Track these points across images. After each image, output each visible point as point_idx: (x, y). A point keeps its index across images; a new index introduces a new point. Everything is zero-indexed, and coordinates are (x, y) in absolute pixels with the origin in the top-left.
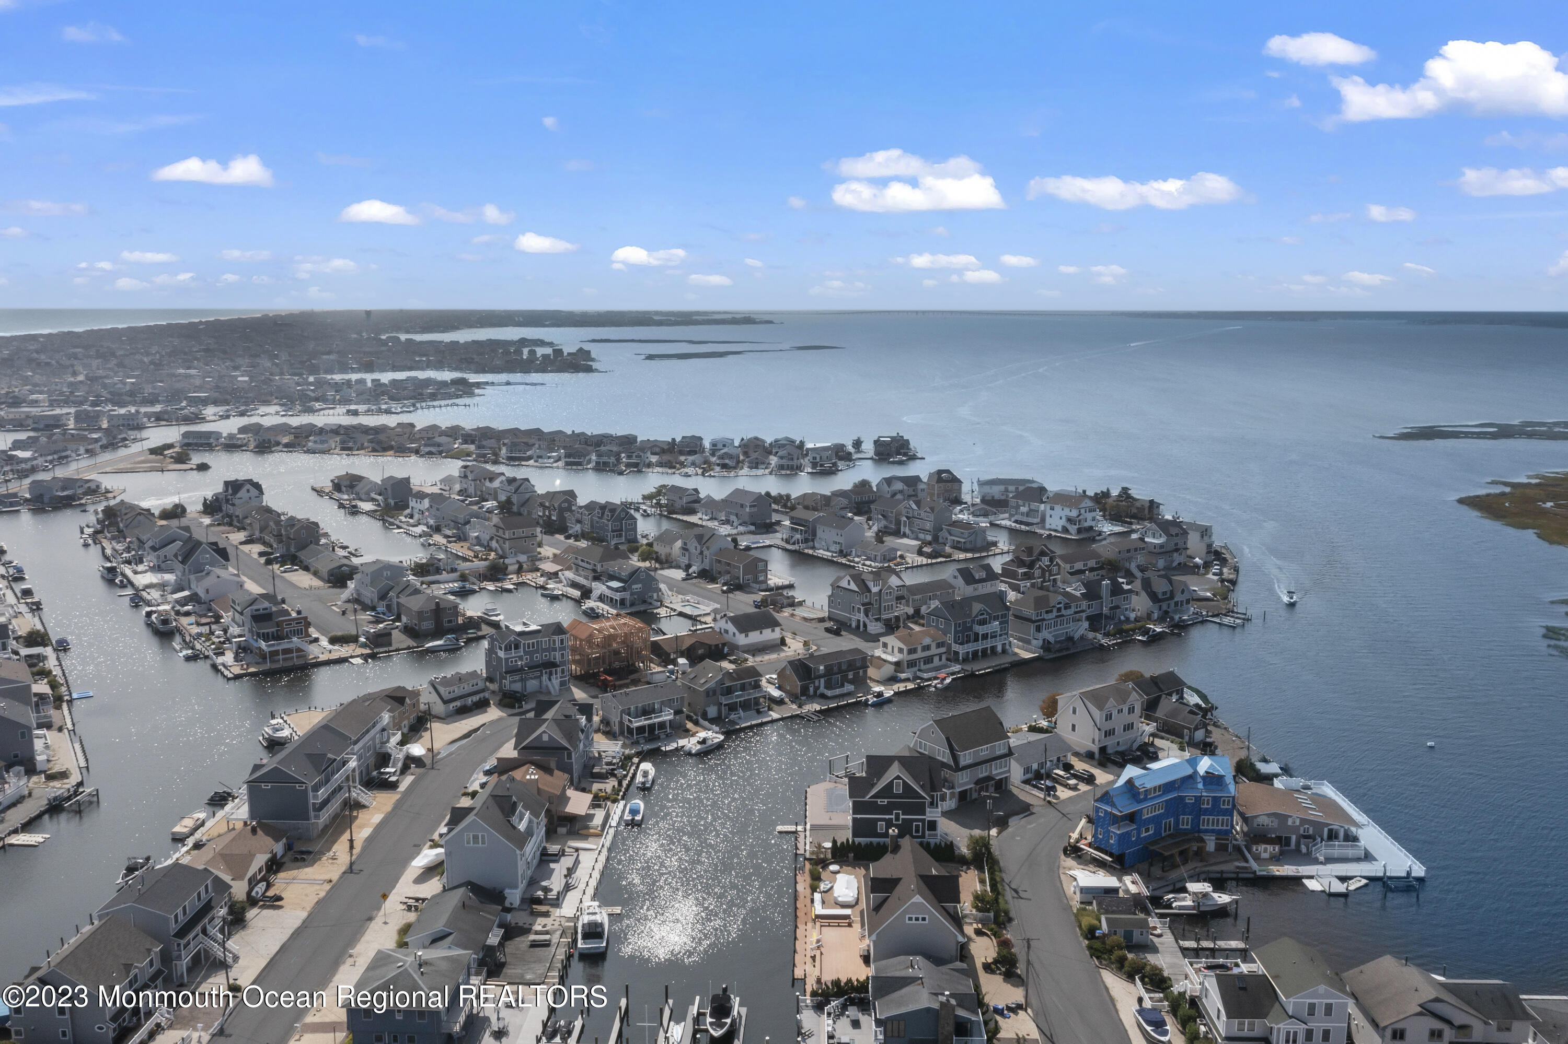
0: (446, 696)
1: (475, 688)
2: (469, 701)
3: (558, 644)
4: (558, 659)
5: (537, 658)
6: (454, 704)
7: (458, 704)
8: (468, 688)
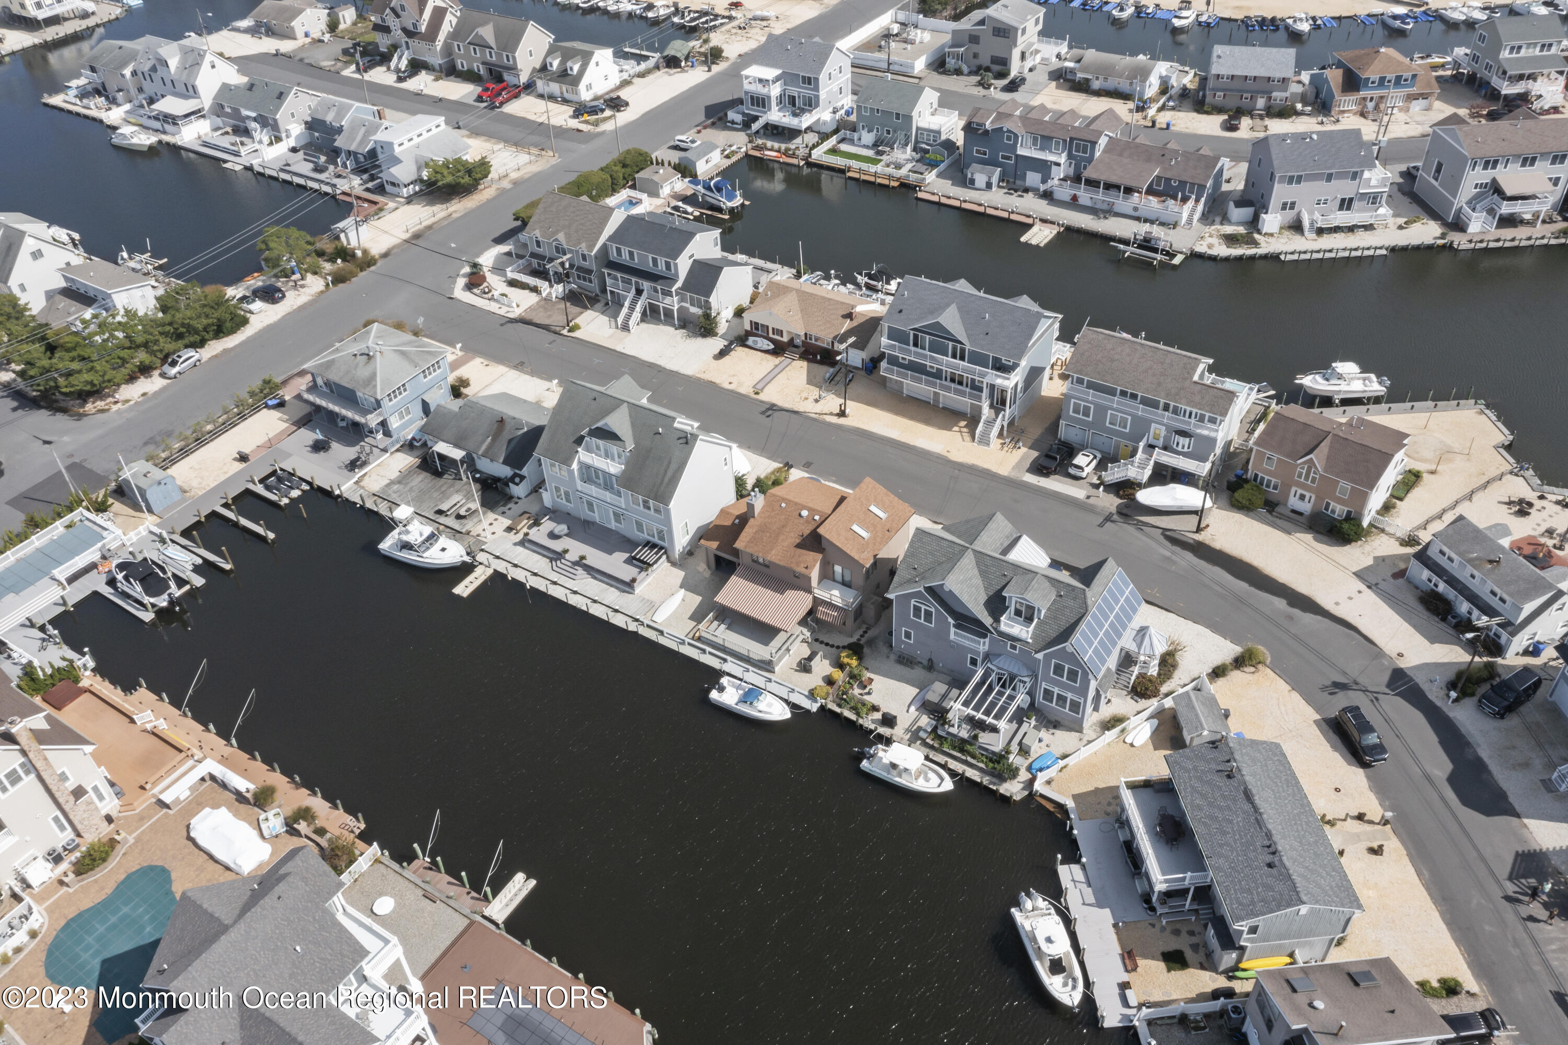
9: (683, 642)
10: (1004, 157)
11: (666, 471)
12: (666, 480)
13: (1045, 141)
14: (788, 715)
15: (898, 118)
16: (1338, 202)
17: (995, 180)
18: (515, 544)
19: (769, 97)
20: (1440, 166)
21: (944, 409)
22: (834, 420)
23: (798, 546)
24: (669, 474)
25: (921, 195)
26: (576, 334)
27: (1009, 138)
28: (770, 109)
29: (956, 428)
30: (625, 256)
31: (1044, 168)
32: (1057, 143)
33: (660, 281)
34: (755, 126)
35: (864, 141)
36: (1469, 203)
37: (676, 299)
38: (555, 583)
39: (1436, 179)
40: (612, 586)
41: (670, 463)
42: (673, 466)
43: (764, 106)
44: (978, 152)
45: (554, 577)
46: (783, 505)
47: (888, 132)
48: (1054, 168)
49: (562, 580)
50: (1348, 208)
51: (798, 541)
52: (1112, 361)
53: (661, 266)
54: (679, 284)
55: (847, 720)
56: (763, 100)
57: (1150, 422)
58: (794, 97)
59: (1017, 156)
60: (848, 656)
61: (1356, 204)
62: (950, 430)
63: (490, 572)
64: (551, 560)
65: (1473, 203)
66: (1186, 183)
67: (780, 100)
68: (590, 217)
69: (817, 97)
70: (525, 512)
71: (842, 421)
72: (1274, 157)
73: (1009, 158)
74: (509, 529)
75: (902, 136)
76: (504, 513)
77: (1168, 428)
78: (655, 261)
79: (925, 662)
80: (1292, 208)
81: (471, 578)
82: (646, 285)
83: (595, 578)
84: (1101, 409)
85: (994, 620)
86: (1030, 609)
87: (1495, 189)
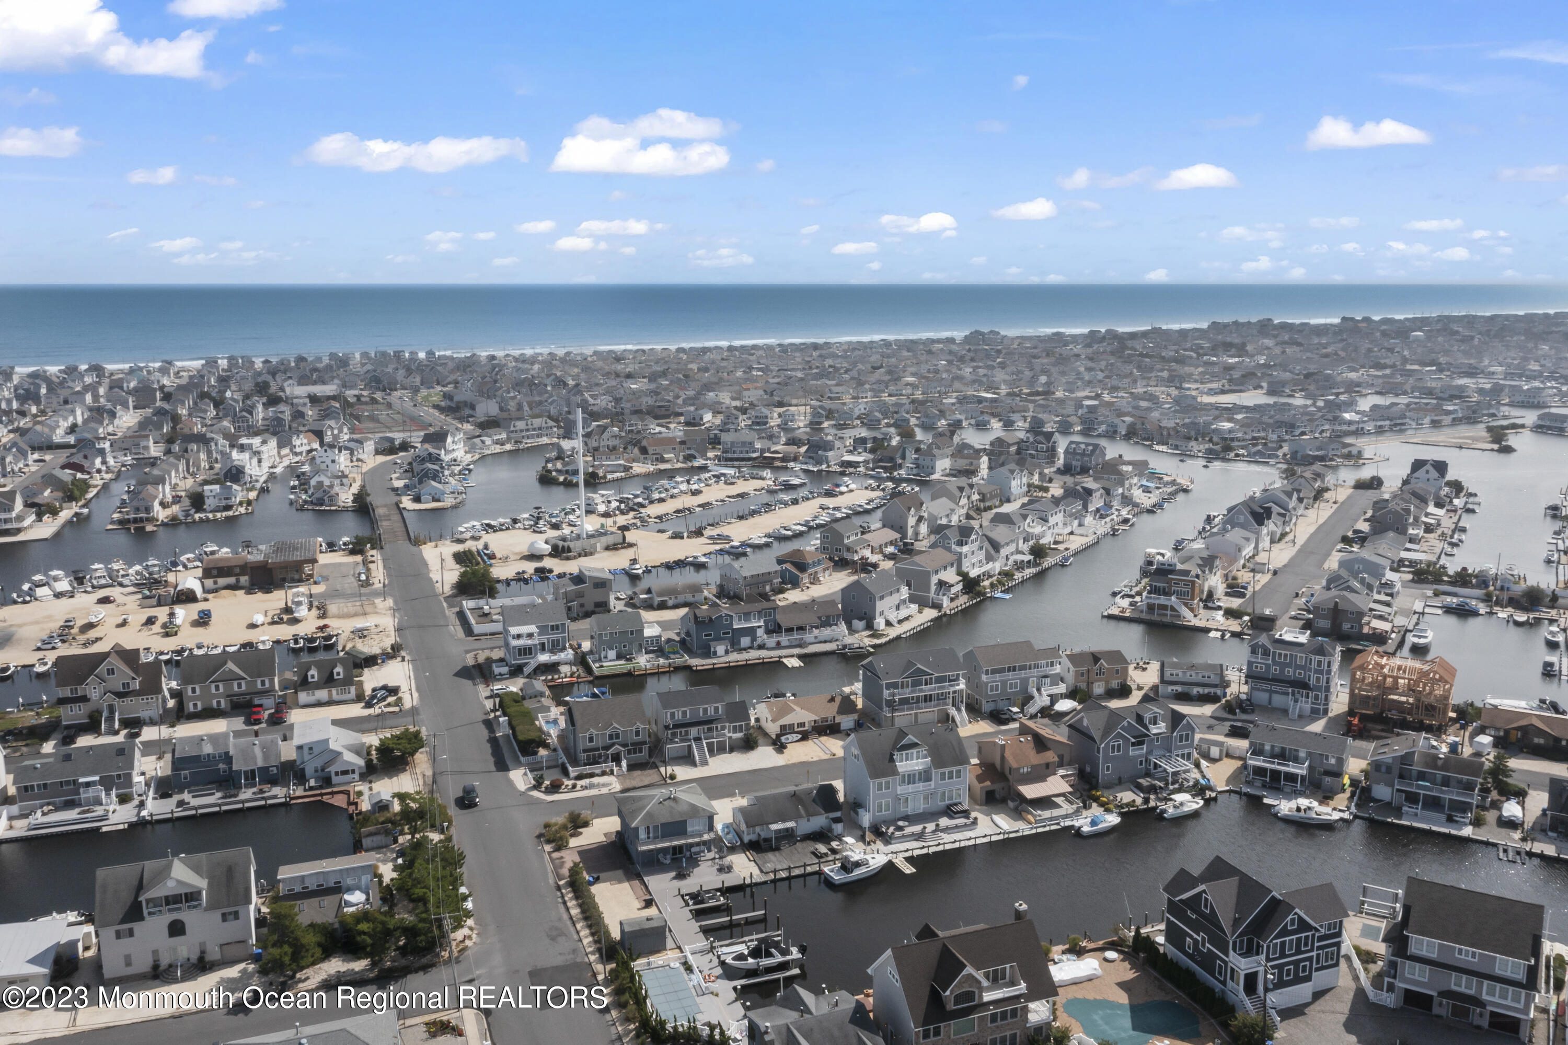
0: (1167, 676)
1: (1206, 680)
2: (1195, 690)
3: (1314, 665)
4: (1312, 682)
5: (1289, 672)
6: (1175, 688)
7: (1179, 689)
8: (1195, 677)
9: (1032, 828)
10: (724, 634)
13: (746, 616)
15: (632, 634)
17: (728, 648)
18: (885, 846)
19: (535, 646)
20: (908, 582)
23: (1038, 752)
25: (694, 669)
27: (727, 620)
28: (536, 653)
30: (678, 716)
31: (751, 632)
32: (754, 615)
33: (714, 722)
34: (527, 670)
36: (937, 594)
37: (726, 731)
39: (919, 591)
44: (706, 635)
47: (625, 647)
48: (757, 629)
50: (899, 609)
51: (1035, 751)
52: (997, 656)
53: (711, 712)
54: (726, 720)
57: (1029, 678)
58: (544, 644)
59: (734, 630)
60: (1096, 792)
61: (901, 606)
64: (917, 840)
65: (938, 592)
66: (829, 616)
69: (565, 638)
73: (728, 633)
74: (868, 843)
77: (1038, 678)
78: (705, 710)
80: (883, 614)
84: (1004, 683)
85: (1148, 730)
86: (1155, 718)
87: (941, 584)
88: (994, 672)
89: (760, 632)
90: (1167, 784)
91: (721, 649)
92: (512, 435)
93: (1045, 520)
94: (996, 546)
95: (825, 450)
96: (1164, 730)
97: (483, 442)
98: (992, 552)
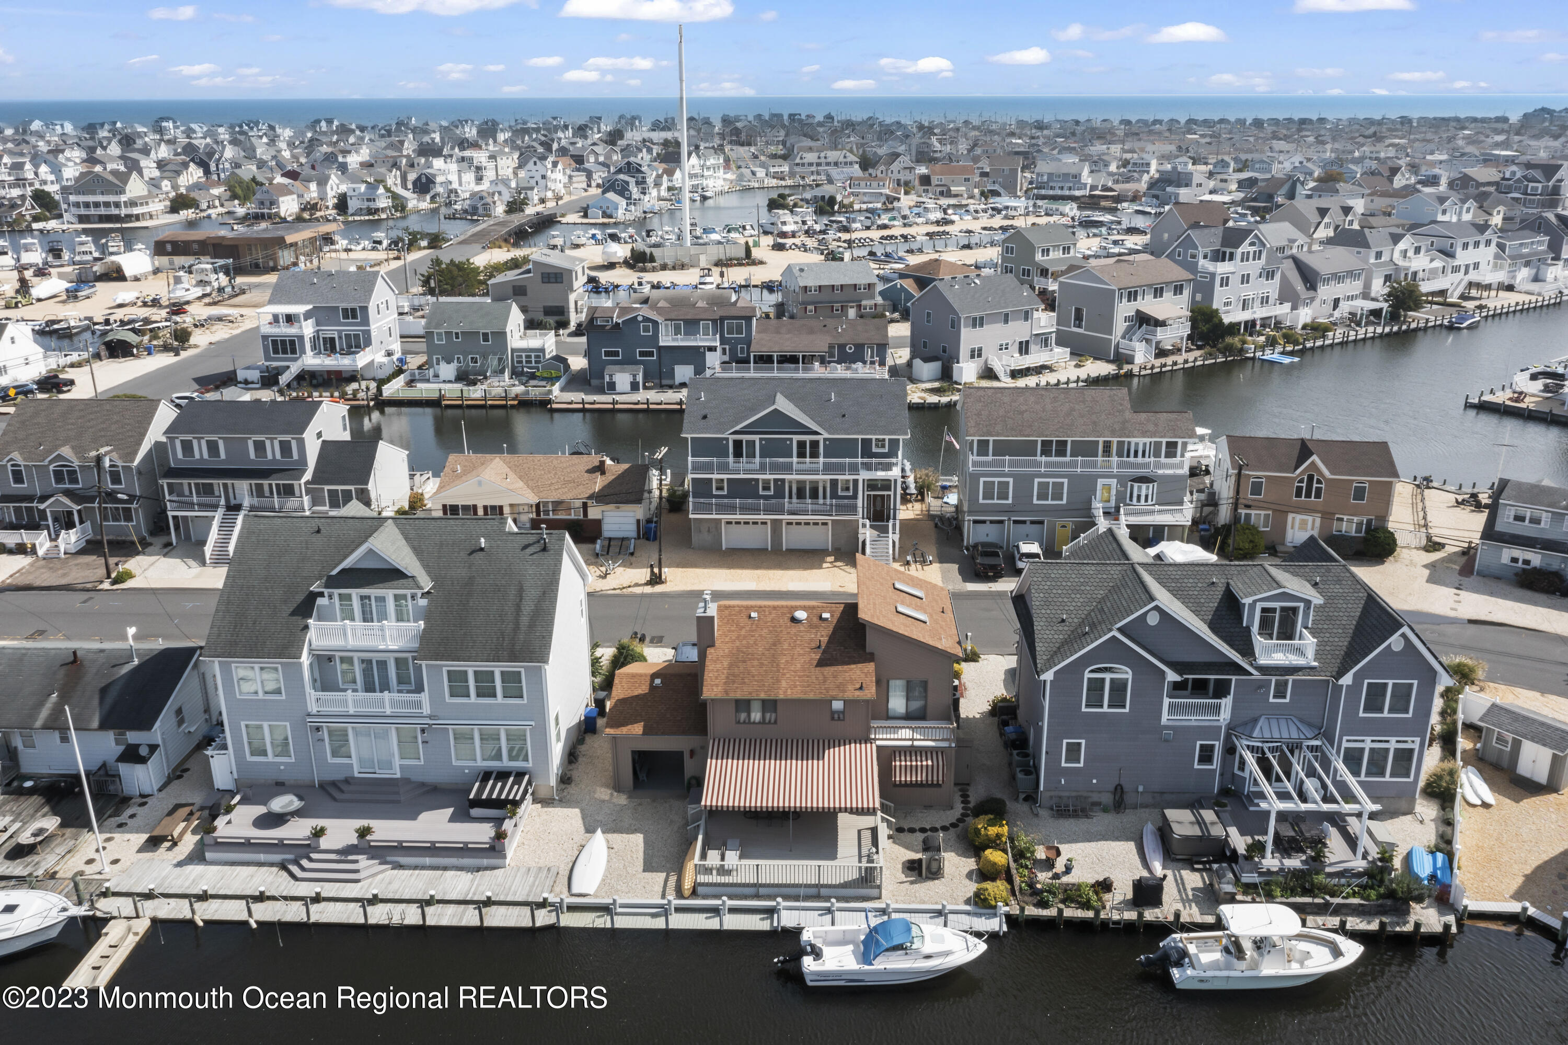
6: (1523, 553)
9: (664, 911)
10: (642, 354)
11: (518, 608)
12: (525, 620)
13: (691, 326)
14: (982, 947)
15: (486, 340)
16: (1017, 346)
17: (640, 378)
18: (180, 864)
19: (301, 338)
20: (1078, 312)
21: (791, 551)
22: (648, 590)
23: (821, 663)
24: (528, 607)
25: (554, 406)
26: (129, 584)
27: (646, 329)
28: (303, 352)
29: (825, 565)
30: (201, 451)
31: (695, 356)
32: (706, 328)
33: (274, 476)
34: (284, 379)
35: (443, 376)
36: (1123, 337)
37: (306, 500)
38: (317, 899)
39: (1080, 326)
40: (445, 868)
41: (521, 590)
42: (531, 594)
43: (294, 351)
44: (608, 354)
45: (306, 889)
46: (754, 615)
47: (474, 361)
48: (708, 354)
49: (328, 890)
50: (1027, 353)
51: (817, 656)
52: (1022, 413)
53: (273, 451)
54: (308, 476)
55: (1071, 923)
56: (292, 343)
57: (1093, 479)
58: (332, 340)
59: (660, 349)
60: (992, 823)
61: (1032, 347)
62: (820, 567)
63: (142, 926)
64: (283, 867)
65: (1128, 334)
66: (862, 345)
67: (315, 340)
68: (115, 418)
69: (368, 333)
70: (177, 807)
71: (658, 589)
72: (951, 301)
73: (651, 354)
74: (154, 843)
75: (495, 362)
76: (120, 825)
77: (1122, 480)
78: (260, 446)
79: (1107, 798)
80: (980, 355)
81: (100, 947)
82: (243, 487)
83: (401, 867)
84: (1023, 482)
85: (1247, 650)
86: (1289, 615)
87: (1143, 320)
88: (1002, 449)
89: (714, 360)
90: (1257, 848)
91: (622, 379)
92: (797, 169)
93: (1448, 254)
94: (1310, 278)
95: (1179, 186)
96: (1309, 659)
97: (754, 173)
98: (1299, 286)
